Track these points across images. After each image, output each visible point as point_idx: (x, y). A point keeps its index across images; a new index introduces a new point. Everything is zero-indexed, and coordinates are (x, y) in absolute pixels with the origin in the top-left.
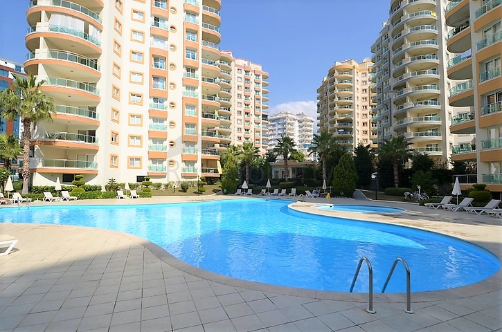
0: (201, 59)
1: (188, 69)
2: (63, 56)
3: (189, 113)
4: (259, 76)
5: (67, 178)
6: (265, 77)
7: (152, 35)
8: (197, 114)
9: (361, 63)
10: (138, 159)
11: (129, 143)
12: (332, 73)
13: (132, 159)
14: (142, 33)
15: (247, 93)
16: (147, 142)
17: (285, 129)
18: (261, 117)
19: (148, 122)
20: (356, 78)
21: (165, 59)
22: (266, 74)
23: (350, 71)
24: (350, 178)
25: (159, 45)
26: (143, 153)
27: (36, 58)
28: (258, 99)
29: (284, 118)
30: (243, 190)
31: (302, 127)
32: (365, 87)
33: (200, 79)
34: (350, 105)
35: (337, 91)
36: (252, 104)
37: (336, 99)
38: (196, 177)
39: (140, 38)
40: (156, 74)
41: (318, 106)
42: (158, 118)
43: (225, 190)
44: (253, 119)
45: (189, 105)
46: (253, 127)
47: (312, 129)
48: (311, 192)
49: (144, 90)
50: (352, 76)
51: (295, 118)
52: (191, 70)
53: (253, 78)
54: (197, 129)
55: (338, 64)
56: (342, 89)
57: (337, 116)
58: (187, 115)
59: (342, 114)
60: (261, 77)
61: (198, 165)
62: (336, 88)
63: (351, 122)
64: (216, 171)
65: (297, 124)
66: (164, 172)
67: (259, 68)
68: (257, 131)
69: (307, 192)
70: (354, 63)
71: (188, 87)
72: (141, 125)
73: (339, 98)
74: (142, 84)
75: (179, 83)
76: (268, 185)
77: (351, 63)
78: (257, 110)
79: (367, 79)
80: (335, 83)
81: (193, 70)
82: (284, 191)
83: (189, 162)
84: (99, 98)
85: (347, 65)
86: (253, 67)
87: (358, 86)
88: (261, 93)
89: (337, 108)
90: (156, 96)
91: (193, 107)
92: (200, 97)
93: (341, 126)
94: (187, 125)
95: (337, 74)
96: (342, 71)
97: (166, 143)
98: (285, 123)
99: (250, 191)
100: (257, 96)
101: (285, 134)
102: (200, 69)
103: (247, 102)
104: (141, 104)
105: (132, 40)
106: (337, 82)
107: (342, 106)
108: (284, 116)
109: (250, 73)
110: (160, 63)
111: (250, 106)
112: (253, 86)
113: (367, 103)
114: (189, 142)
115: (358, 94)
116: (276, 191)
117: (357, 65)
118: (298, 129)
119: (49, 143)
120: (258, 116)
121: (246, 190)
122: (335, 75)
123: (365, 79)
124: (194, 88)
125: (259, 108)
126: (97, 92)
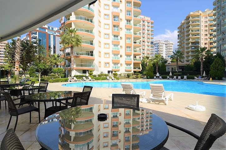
0: (133, 15)
1: (127, 21)
2: (81, 18)
3: (128, 41)
4: (149, 23)
5: (84, 72)
6: (152, 23)
7: (113, 6)
8: (131, 42)
9: (203, 12)
10: (108, 63)
11: (104, 56)
12: (188, 18)
13: (106, 63)
14: (108, 5)
15: (144, 32)
16: (112, 56)
17: (158, 48)
18: (150, 43)
19: (112, 46)
20: (202, 20)
21: (118, 17)
22: (153, 21)
23: (198, 16)
24: (221, 70)
25: (116, 10)
26: (110, 60)
27: (70, 20)
28: (149, 34)
29: (158, 43)
30: (157, 77)
31: (167, 47)
32: (206, 24)
33: (133, 25)
34: (198, 34)
35: (191, 27)
36: (146, 37)
37: (190, 32)
38: (131, 71)
39: (107, 7)
40: (115, 24)
41: (178, 36)
42: (116, 45)
43: (148, 77)
44: (146, 44)
45: (128, 38)
46: (146, 48)
47: (172, 48)
48: (198, 78)
49: (110, 32)
50: (199, 19)
51: (164, 43)
52: (129, 21)
53: (146, 24)
54: (131, 49)
55: (191, 13)
56: (193, 26)
57: (191, 40)
58: (127, 42)
59: (193, 39)
60: (150, 23)
61: (132, 66)
62: (190, 26)
63: (198, 43)
64: (139, 68)
65: (164, 46)
66: (119, 69)
67: (149, 19)
68: (148, 50)
69: (195, 77)
70: (200, 12)
71: (127, 29)
72: (109, 48)
73: (192, 31)
74: (109, 29)
75: (123, 28)
76: (171, 74)
77: (199, 12)
78: (148, 40)
79: (207, 20)
80: (190, 23)
81: (130, 21)
82: (179, 77)
83: (128, 64)
84: (94, 36)
85: (197, 14)
86: (146, 18)
87: (203, 24)
88: (150, 31)
89: (191, 36)
90: (115, 34)
91: (130, 39)
92: (133, 34)
93: (193, 45)
94: (127, 47)
95: (191, 18)
96: (193, 17)
97: (119, 56)
98: (159, 46)
99: (160, 77)
100: (148, 33)
101: (158, 51)
102: (133, 20)
103: (144, 36)
104: (109, 38)
105: (105, 9)
106: (191, 23)
107: (193, 35)
108: (158, 42)
109: (145, 22)
110: (116, 19)
111: (145, 38)
112: (146, 28)
113: (207, 33)
114: (128, 55)
115: (203, 28)
116: (175, 77)
117: (202, 13)
118: (165, 48)
119: (78, 57)
120: (149, 42)
121: (159, 77)
122: (190, 19)
123: (206, 20)
124: (130, 30)
125: (149, 38)
126: (93, 33)
